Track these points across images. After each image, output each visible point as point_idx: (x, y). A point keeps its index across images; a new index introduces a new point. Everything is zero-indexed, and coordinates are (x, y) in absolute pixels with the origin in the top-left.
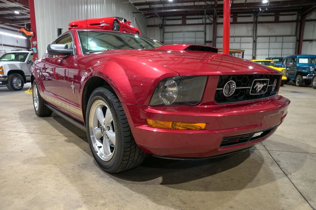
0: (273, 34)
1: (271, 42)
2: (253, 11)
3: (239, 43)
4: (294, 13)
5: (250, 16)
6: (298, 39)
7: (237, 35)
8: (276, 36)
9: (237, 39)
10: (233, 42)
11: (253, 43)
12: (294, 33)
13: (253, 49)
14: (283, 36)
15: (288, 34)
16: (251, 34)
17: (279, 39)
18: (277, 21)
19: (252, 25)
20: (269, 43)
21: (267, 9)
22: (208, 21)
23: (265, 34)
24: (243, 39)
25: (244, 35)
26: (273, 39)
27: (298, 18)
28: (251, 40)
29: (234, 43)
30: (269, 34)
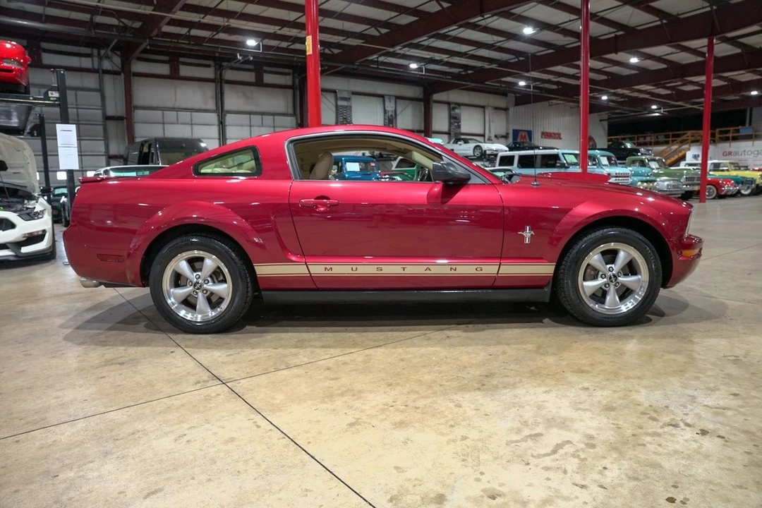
0: (255, 109)
1: (253, 126)
2: (216, 57)
3: (188, 124)
4: (286, 71)
5: (209, 66)
6: (299, 122)
7: (184, 106)
8: (262, 114)
9: (185, 116)
10: (176, 121)
11: (219, 125)
12: (291, 111)
13: (219, 139)
14: (274, 114)
15: (282, 109)
16: (211, 105)
17: (269, 119)
18: (259, 83)
19: (213, 85)
20: (251, 126)
21: (252, 58)
22: (107, 65)
23: (241, 109)
24: (198, 116)
25: (197, 106)
26: (256, 119)
27: (294, 82)
28: (213, 118)
29: (178, 124)
30: (248, 108)
